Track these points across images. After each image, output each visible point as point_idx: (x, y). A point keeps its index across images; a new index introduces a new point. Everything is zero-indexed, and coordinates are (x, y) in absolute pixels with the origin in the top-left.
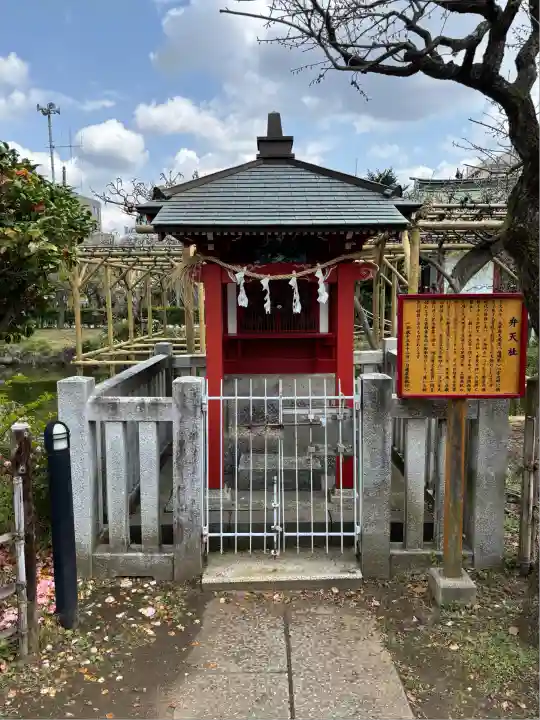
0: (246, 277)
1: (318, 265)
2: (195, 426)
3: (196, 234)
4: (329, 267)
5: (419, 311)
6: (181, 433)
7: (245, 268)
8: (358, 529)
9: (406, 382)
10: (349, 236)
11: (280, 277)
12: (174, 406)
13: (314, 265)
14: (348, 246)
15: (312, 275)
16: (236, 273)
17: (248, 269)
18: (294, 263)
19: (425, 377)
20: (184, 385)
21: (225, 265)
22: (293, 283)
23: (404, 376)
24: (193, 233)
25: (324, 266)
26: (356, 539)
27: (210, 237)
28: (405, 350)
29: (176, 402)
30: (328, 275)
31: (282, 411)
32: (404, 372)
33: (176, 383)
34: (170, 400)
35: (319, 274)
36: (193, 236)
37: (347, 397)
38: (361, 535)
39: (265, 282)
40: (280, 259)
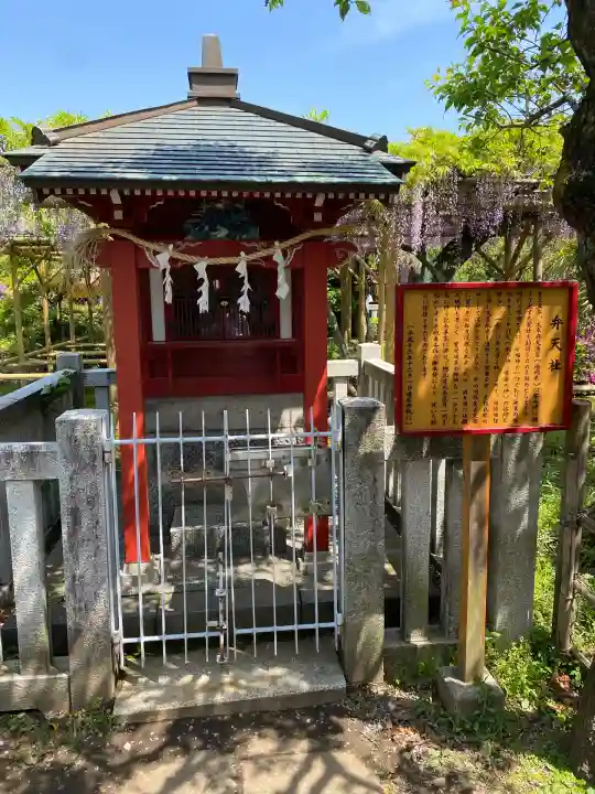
0: (172, 261)
1: (277, 243)
2: (94, 486)
3: (93, 192)
4: (292, 246)
5: (425, 308)
6: (73, 497)
7: (171, 246)
8: (339, 618)
9: (408, 411)
10: (319, 202)
11: (223, 261)
12: (59, 456)
13: (270, 245)
14: (318, 217)
15: (269, 259)
16: (158, 253)
17: (176, 247)
18: (241, 240)
19: (434, 405)
20: (74, 423)
21: (141, 242)
22: (242, 269)
23: (405, 403)
24: (87, 192)
25: (284, 245)
26: (337, 632)
27: (116, 199)
28: (406, 367)
29: (63, 451)
30: (291, 257)
31: (228, 457)
32: (405, 397)
33: (61, 422)
34: (54, 446)
35: (278, 257)
36: (87, 197)
37: (322, 433)
38: (344, 625)
39: (201, 267)
40: (222, 233)
